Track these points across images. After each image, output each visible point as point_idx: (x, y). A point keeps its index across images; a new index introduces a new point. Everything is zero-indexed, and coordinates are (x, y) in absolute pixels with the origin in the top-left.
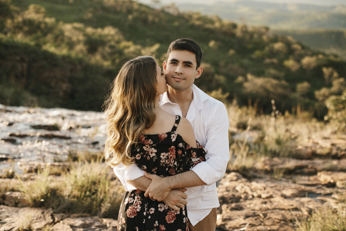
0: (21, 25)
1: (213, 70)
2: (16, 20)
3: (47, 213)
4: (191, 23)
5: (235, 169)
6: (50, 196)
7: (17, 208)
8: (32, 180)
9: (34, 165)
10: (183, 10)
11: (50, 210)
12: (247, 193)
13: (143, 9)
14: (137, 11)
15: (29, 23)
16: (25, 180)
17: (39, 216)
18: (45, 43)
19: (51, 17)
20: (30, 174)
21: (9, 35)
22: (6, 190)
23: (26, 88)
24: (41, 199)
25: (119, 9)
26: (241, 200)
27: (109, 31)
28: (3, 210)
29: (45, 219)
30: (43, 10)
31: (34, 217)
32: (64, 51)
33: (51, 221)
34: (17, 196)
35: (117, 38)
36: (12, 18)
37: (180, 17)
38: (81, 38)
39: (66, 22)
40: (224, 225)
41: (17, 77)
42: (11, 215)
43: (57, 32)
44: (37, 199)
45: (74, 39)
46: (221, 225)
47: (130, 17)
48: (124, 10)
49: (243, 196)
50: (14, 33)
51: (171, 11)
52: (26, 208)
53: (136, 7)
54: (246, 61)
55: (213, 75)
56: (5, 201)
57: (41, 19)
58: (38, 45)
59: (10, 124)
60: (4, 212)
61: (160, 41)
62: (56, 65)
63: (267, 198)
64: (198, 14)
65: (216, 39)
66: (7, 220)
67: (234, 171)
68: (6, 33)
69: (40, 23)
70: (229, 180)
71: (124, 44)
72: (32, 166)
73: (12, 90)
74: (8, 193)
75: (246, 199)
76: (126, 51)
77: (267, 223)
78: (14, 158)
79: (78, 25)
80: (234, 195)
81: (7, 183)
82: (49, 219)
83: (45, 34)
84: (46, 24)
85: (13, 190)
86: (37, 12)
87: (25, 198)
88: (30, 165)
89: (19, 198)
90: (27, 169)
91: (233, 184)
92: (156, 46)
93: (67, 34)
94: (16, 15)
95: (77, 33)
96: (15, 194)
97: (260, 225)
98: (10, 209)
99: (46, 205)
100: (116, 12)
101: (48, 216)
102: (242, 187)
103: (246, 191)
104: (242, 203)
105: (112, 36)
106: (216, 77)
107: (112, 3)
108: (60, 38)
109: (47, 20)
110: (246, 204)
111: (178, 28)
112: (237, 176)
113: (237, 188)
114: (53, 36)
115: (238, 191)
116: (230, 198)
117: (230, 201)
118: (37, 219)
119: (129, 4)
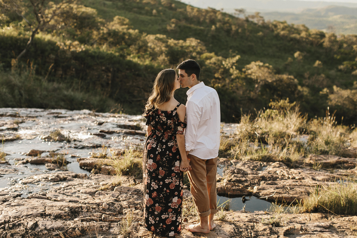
0: (106, 36)
1: (296, 81)
2: (101, 32)
3: (131, 178)
5: (281, 160)
6: (133, 167)
7: (109, 176)
8: (120, 159)
10: (267, 19)
13: (227, 19)
14: (220, 21)
15: (113, 34)
17: (125, 180)
18: (129, 54)
19: (134, 29)
20: (118, 156)
21: (95, 46)
22: (102, 165)
23: (111, 96)
24: (127, 169)
27: (192, 42)
28: (100, 177)
29: (129, 182)
30: (127, 21)
31: (121, 180)
32: (147, 62)
33: (134, 183)
35: (199, 49)
36: (98, 29)
37: (265, 27)
38: (164, 49)
39: (149, 33)
40: (258, 193)
41: (102, 86)
42: (106, 180)
43: (140, 43)
44: (124, 169)
45: (157, 49)
46: (257, 192)
47: (213, 28)
48: (208, 20)
49: (280, 177)
50: (100, 44)
51: (255, 21)
53: (219, 17)
54: (333, 72)
55: (296, 86)
56: (101, 172)
57: (125, 31)
58: (123, 56)
61: (241, 52)
62: (138, 75)
63: (299, 179)
65: (301, 50)
67: (279, 161)
68: (92, 45)
69: (124, 34)
70: (272, 167)
71: (206, 54)
73: (98, 98)
74: (103, 167)
75: (282, 179)
76: (208, 62)
77: (291, 192)
80: (272, 176)
81: (101, 161)
82: (132, 182)
83: (128, 46)
84: (130, 35)
85: (106, 165)
86: (121, 23)
87: (115, 170)
89: (111, 169)
90: (116, 153)
91: (275, 169)
93: (150, 44)
94: (101, 27)
95: (160, 44)
96: (108, 167)
97: (285, 193)
98: (105, 176)
100: (199, 23)
101: (132, 180)
102: (281, 171)
103: (284, 174)
104: (278, 181)
105: (193, 47)
106: (299, 88)
107: (195, 13)
108: (143, 49)
109: (131, 31)
110: (280, 182)
111: (261, 38)
112: (279, 164)
113: (277, 172)
114: (137, 47)
115: (277, 174)
116: (269, 178)
117: (268, 179)
118: (124, 182)
119: (212, 14)
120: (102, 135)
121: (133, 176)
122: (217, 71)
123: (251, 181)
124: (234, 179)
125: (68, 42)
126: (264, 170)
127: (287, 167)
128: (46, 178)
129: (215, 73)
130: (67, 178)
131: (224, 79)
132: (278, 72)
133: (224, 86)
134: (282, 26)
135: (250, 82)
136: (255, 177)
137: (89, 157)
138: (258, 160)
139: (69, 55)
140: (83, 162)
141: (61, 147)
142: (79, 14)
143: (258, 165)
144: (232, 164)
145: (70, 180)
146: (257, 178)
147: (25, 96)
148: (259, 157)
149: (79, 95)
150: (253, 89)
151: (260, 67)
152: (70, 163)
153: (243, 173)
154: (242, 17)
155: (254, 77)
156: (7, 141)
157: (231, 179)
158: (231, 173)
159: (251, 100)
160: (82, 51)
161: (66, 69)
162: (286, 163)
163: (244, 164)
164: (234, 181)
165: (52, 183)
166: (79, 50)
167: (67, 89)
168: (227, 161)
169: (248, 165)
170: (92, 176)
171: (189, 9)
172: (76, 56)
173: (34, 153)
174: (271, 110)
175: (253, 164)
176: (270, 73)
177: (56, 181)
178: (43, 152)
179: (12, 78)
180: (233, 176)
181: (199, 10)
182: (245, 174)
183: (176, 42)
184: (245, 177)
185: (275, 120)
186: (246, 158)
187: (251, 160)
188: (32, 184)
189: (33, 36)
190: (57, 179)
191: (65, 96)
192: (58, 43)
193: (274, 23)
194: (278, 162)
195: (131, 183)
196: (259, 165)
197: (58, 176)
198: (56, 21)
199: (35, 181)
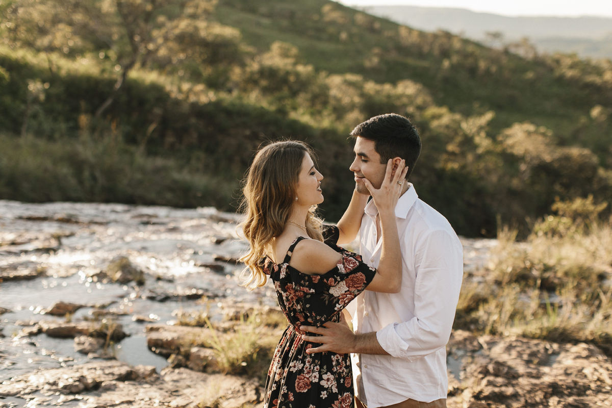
0: (256, 77)
1: (595, 159)
2: (248, 69)
3: (250, 385)
4: (557, 73)
5: (590, 338)
6: (257, 357)
7: (205, 375)
8: (235, 331)
9: (243, 307)
10: (543, 50)
11: (254, 381)
12: (602, 381)
13: (470, 49)
14: (458, 52)
15: (270, 73)
16: (225, 331)
17: (237, 389)
18: (295, 108)
19: (305, 64)
20: (234, 322)
21: (235, 93)
22: (192, 345)
24: (243, 361)
25: (426, 49)
26: (588, 392)
27: (407, 88)
28: (184, 376)
29: (245, 395)
30: (294, 51)
31: (228, 390)
32: (326, 122)
33: (255, 397)
34: (207, 355)
35: (419, 101)
36: (243, 65)
37: (538, 63)
38: (357, 100)
39: (332, 72)
42: (195, 384)
43: (315, 89)
44: (236, 362)
45: (346, 100)
47: (446, 64)
48: (436, 52)
49: (593, 386)
50: (245, 90)
51: (521, 52)
52: (218, 376)
53: (457, 45)
55: (594, 169)
56: (188, 363)
57: (289, 68)
58: (282, 112)
59: (219, 242)
60: (185, 379)
61: (496, 106)
64: (572, 56)
65: (605, 104)
66: (187, 391)
67: (586, 341)
68: (230, 91)
69: (288, 73)
70: (573, 356)
71: (433, 110)
72: (238, 310)
74: (194, 350)
75: (598, 391)
76: (435, 124)
78: (216, 296)
79: (351, 77)
80: (575, 383)
81: (194, 335)
82: (251, 395)
83: (294, 94)
84: (297, 75)
85: (203, 346)
86: (285, 54)
87: (219, 359)
88: (237, 307)
89: (210, 358)
90: (231, 314)
91: (580, 363)
92: (489, 116)
93: (334, 92)
94: (248, 61)
95: (351, 91)
96: (205, 353)
98: (194, 375)
99: (250, 373)
100: (421, 55)
101: (251, 390)
102: (595, 370)
103: (602, 377)
104: (590, 398)
105: (409, 97)
106: (601, 172)
107: (414, 38)
108: (320, 100)
109: (301, 68)
110: (596, 399)
111: (532, 83)
112: (589, 350)
113: (586, 371)
114: (309, 96)
115: (586, 376)
116: (568, 388)
117: (566, 392)
118: (232, 393)
119: (444, 40)
120: (217, 267)
121: (256, 379)
122: (450, 140)
123: (528, 396)
124: (488, 391)
125: (186, 86)
126: (555, 362)
127: (606, 358)
128: (55, 384)
129: (447, 143)
130: (101, 382)
131: (463, 154)
132: (562, 142)
133: (463, 167)
134: (568, 62)
135: (511, 160)
136: (535, 385)
137: (172, 323)
138: (538, 338)
139: (185, 108)
140: (154, 336)
141: (122, 297)
142: (210, 39)
143: (538, 351)
144: (481, 347)
145: (108, 389)
146: (540, 389)
147: (102, 181)
148: (541, 329)
149: (201, 181)
150: (516, 173)
151: (529, 133)
152: (129, 336)
153: (507, 373)
154: (497, 45)
155: (518, 151)
156: (17, 279)
157: (481, 392)
158: (480, 373)
159: (513, 193)
160: (210, 103)
161: (181, 133)
162: (602, 345)
163: (509, 348)
164: (487, 398)
165: (63, 398)
166: (204, 99)
167: (180, 169)
168: (471, 340)
169: (518, 349)
170: (166, 374)
171: (403, 32)
172: (199, 111)
173: (60, 310)
174: (557, 220)
175: (529, 348)
176: (547, 145)
177: (74, 390)
178: (80, 307)
179: (80, 148)
180: (484, 382)
181: (422, 34)
182: (512, 376)
183: (378, 87)
184: (513, 386)
185: (566, 239)
186: (512, 332)
187: (524, 336)
188: (19, 397)
189: (124, 75)
190: (77, 386)
191: (175, 182)
192: (168, 88)
193: (557, 56)
194: (583, 345)
195: (248, 398)
196: (542, 351)
197: (82, 379)
198: (170, 50)
199: (27, 391)
